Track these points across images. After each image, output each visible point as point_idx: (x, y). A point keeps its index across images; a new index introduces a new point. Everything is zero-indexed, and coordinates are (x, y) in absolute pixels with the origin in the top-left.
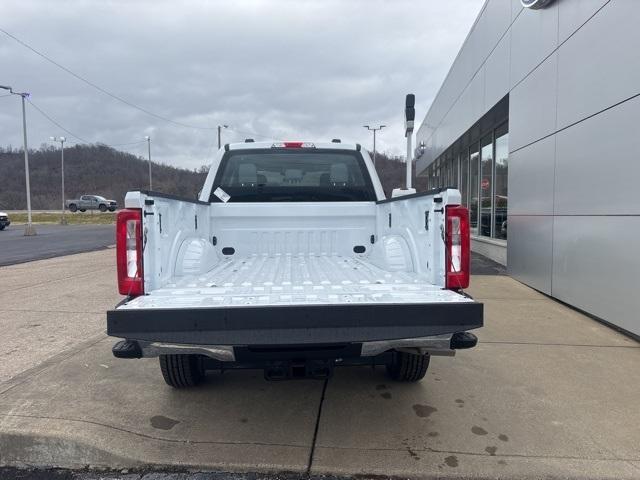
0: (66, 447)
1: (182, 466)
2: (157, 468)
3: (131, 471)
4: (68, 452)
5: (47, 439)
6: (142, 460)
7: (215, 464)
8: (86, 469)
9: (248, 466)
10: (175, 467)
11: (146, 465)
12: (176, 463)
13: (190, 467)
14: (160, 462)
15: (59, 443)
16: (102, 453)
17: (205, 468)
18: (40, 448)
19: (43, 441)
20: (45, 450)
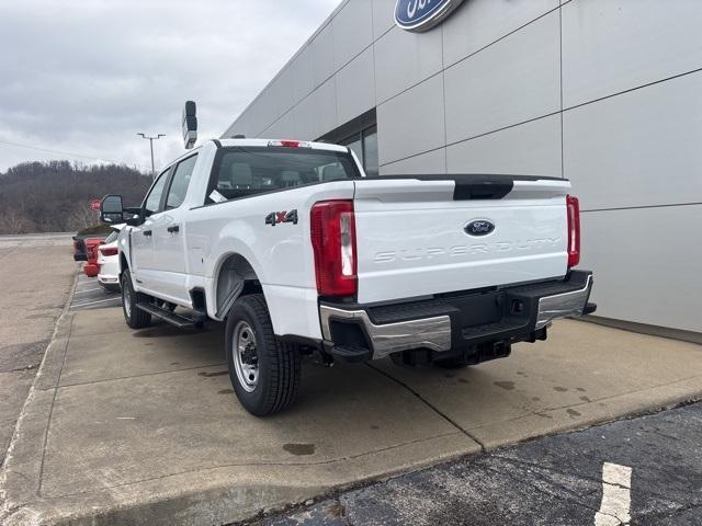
0: (236, 495)
1: (369, 478)
2: (344, 488)
3: (316, 500)
4: (237, 501)
5: (208, 493)
6: (325, 484)
7: (400, 468)
8: (261, 515)
9: (432, 460)
10: (363, 482)
11: (330, 489)
12: (361, 477)
13: (377, 477)
14: (344, 482)
15: (225, 493)
16: (280, 489)
17: (393, 473)
18: (198, 508)
19: (202, 497)
20: (204, 508)
